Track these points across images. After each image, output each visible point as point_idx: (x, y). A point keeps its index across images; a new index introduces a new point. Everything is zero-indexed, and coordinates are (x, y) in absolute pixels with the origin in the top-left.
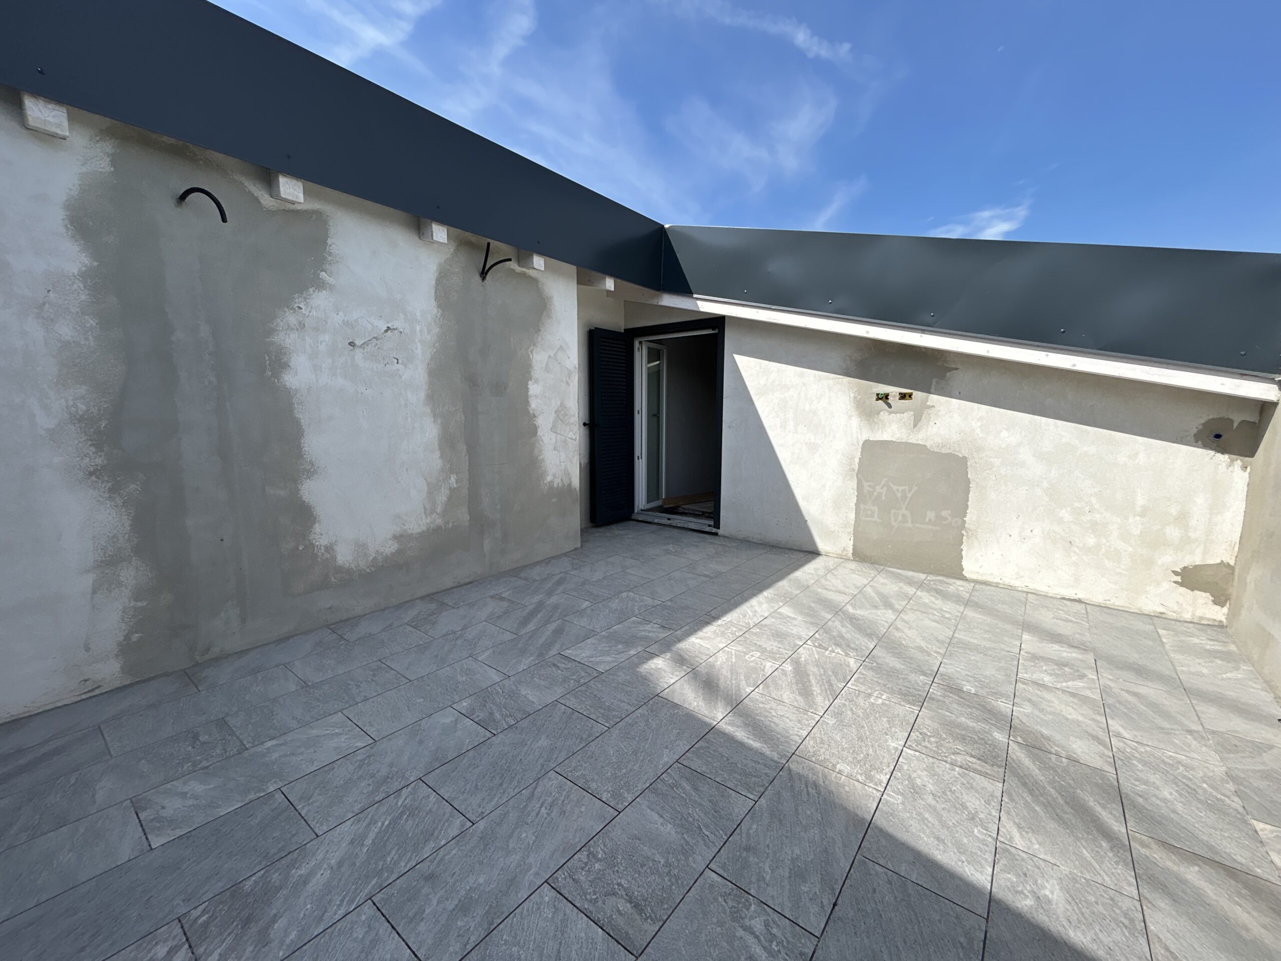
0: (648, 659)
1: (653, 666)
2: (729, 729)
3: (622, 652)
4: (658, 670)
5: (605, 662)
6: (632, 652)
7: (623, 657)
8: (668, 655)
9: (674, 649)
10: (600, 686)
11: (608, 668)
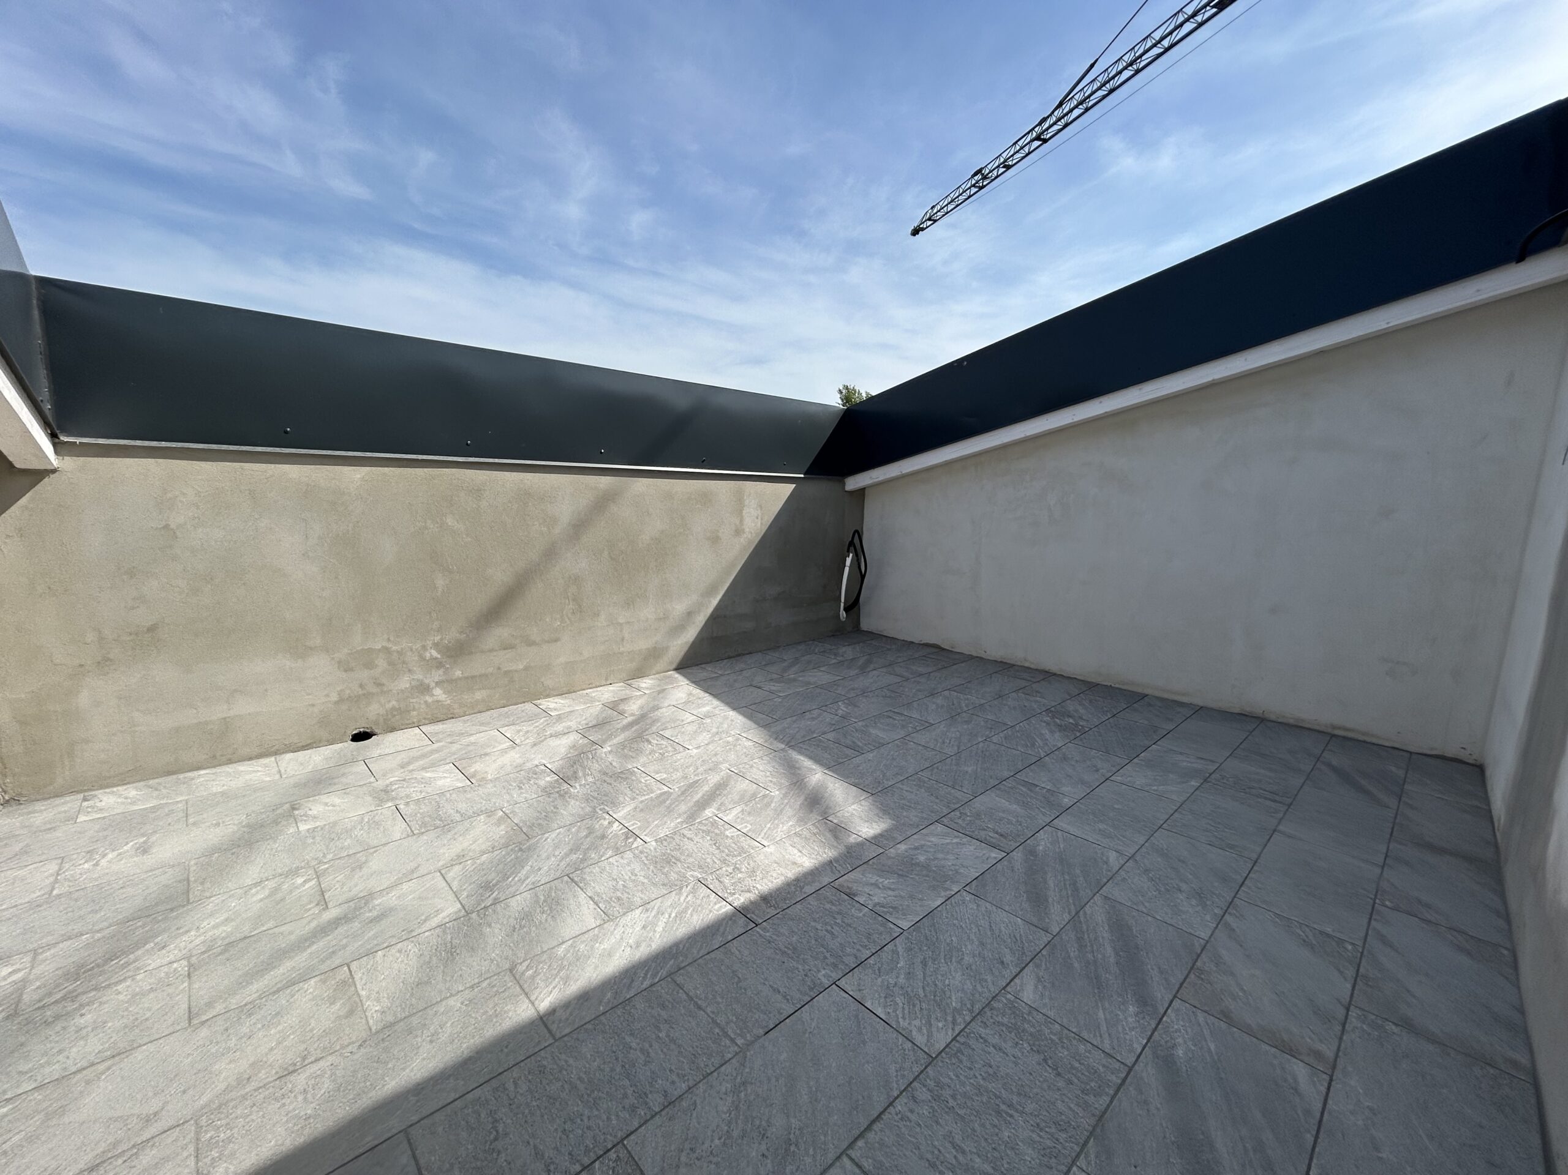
0: (881, 835)
1: (875, 825)
2: (802, 758)
3: (916, 848)
4: (869, 821)
5: (937, 836)
6: (902, 847)
7: (916, 841)
8: (853, 839)
9: (842, 848)
10: (935, 807)
11: (932, 827)
